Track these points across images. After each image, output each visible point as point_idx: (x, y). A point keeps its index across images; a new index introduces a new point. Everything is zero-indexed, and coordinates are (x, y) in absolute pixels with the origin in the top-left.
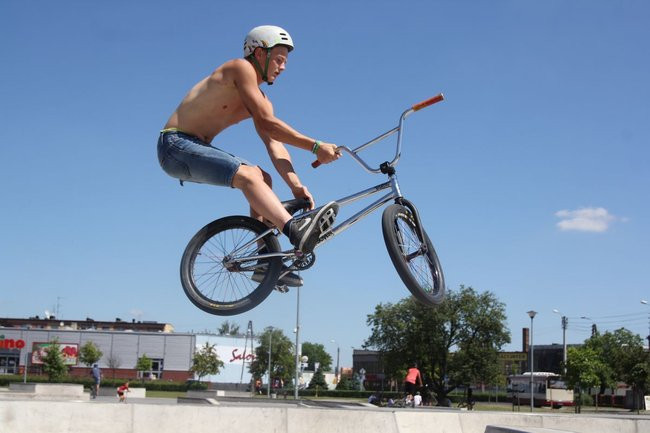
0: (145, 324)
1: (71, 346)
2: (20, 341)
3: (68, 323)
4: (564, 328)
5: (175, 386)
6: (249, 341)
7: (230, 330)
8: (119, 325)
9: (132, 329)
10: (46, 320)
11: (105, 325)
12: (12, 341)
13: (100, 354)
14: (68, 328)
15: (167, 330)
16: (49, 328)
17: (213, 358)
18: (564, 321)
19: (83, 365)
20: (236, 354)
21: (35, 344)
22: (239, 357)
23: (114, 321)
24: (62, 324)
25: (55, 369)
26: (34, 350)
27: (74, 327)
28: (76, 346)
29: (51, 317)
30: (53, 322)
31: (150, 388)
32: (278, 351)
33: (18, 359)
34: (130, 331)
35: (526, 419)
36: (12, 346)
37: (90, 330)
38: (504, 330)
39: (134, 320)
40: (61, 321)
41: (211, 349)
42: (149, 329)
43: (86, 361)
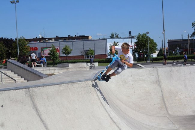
0: (80, 37)
1: (57, 48)
2: (35, 48)
3: (50, 39)
5: (104, 61)
6: (130, 40)
7: (115, 36)
8: (70, 38)
10: (40, 38)
12: (32, 48)
13: (71, 50)
14: (51, 41)
15: (90, 38)
16: (42, 42)
19: (65, 55)
21: (42, 48)
23: (68, 37)
24: (47, 40)
25: (55, 57)
26: (41, 51)
27: (53, 41)
28: (58, 48)
29: (42, 37)
30: (43, 39)
31: (99, 62)
32: (145, 43)
34: (76, 40)
36: (33, 50)
37: (60, 41)
39: (76, 36)
40: (46, 38)
41: (116, 44)
42: (82, 39)
43: (66, 53)
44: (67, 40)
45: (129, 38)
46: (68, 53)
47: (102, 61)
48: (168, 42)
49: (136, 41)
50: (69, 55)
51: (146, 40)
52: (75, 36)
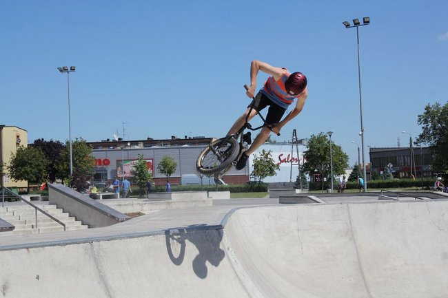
0: (194, 139)
1: (147, 161)
2: (106, 160)
3: (134, 143)
6: (295, 147)
8: (175, 142)
9: (188, 144)
10: (114, 142)
11: (165, 142)
12: (99, 160)
14: (136, 147)
16: (119, 148)
17: (270, 162)
19: (164, 176)
20: (282, 158)
21: (118, 161)
22: (284, 161)
23: (171, 138)
24: (129, 144)
25: (144, 180)
26: (117, 167)
27: (140, 146)
28: (151, 161)
29: (119, 139)
30: (120, 142)
31: (232, 190)
32: (325, 153)
33: (106, 174)
34: (186, 146)
36: (100, 164)
37: (155, 147)
39: (186, 137)
40: (127, 142)
41: (267, 155)
42: (199, 143)
43: (165, 172)
44: (169, 146)
45: (294, 143)
46: (170, 172)
47: (238, 188)
48: (370, 153)
49: (307, 149)
50: (172, 176)
51: (326, 148)
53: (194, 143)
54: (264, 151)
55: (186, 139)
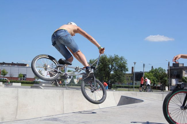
0: (20, 64)
4: (144, 67)
5: (30, 82)
8: (13, 64)
9: (17, 65)
11: (9, 64)
13: (7, 73)
15: (27, 66)
18: (144, 65)
20: (48, 73)
23: (11, 63)
31: (22, 83)
34: (16, 66)
35: (132, 94)
37: (4, 65)
38: (126, 68)
42: (22, 65)
43: (3, 75)
46: (5, 75)
47: (29, 82)
50: (5, 76)
52: (16, 63)
53: (20, 65)
54: (39, 70)
55: (17, 64)
